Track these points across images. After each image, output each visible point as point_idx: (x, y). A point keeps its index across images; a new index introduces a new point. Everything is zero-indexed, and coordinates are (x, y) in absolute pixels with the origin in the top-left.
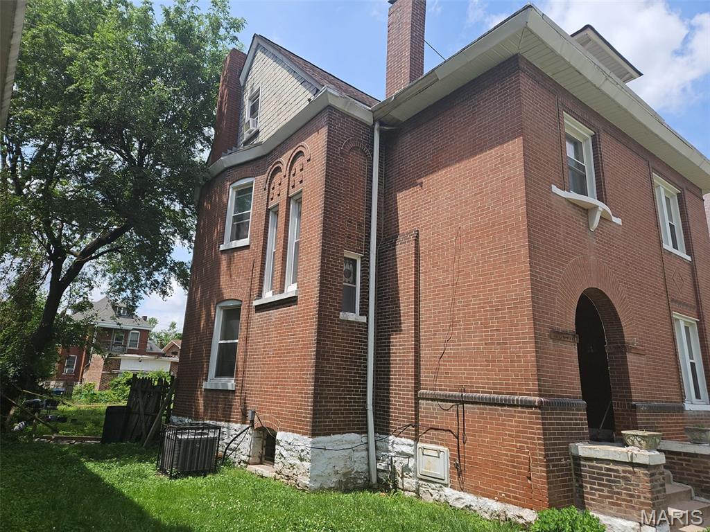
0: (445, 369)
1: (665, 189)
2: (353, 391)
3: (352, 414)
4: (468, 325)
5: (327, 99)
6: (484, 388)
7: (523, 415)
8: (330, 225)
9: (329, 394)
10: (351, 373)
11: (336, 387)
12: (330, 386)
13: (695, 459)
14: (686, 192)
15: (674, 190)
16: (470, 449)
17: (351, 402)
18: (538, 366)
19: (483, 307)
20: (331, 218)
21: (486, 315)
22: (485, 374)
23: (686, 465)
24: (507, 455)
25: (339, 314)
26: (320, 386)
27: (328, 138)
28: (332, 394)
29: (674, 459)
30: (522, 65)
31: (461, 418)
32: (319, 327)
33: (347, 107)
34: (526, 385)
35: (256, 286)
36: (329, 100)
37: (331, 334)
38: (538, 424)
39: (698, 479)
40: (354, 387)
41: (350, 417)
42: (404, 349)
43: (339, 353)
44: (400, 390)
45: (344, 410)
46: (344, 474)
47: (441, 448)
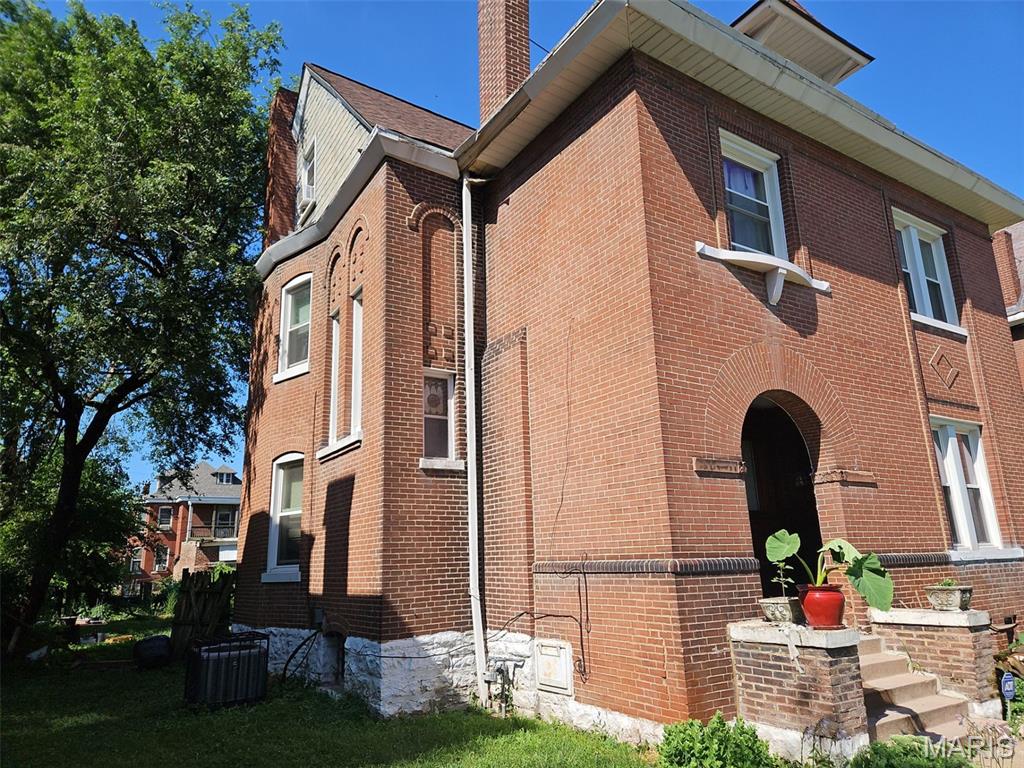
0: (564, 529)
1: (918, 231)
2: (447, 571)
3: (447, 603)
4: (588, 461)
5: (382, 148)
6: (609, 551)
7: (655, 586)
8: (398, 331)
9: (407, 578)
10: (444, 544)
11: (418, 566)
12: (408, 567)
13: (940, 634)
14: (957, 231)
15: (934, 232)
16: (596, 642)
17: (445, 587)
18: (670, 513)
19: (604, 434)
20: (398, 322)
21: (609, 445)
22: (610, 531)
23: (929, 644)
24: (637, 647)
25: (418, 461)
26: (391, 568)
27: (387, 204)
28: (412, 578)
29: (911, 636)
30: (639, 64)
31: (583, 598)
32: (387, 483)
33: (414, 155)
34: (658, 542)
35: (319, 430)
36: (385, 148)
37: (407, 491)
38: (672, 598)
39: (945, 663)
40: (449, 565)
41: (444, 609)
42: (514, 503)
43: (420, 518)
44: (512, 564)
45: (434, 599)
46: (437, 691)
47: (562, 643)
